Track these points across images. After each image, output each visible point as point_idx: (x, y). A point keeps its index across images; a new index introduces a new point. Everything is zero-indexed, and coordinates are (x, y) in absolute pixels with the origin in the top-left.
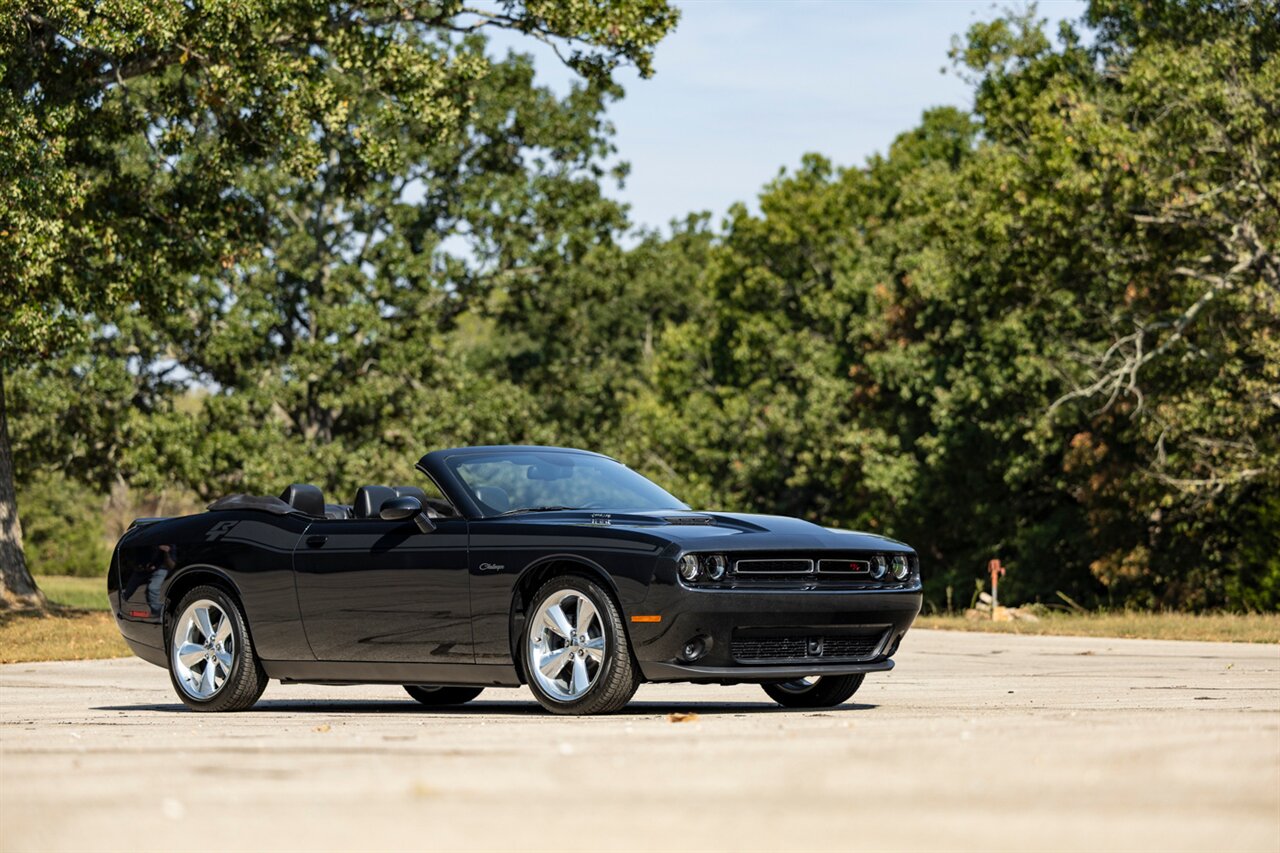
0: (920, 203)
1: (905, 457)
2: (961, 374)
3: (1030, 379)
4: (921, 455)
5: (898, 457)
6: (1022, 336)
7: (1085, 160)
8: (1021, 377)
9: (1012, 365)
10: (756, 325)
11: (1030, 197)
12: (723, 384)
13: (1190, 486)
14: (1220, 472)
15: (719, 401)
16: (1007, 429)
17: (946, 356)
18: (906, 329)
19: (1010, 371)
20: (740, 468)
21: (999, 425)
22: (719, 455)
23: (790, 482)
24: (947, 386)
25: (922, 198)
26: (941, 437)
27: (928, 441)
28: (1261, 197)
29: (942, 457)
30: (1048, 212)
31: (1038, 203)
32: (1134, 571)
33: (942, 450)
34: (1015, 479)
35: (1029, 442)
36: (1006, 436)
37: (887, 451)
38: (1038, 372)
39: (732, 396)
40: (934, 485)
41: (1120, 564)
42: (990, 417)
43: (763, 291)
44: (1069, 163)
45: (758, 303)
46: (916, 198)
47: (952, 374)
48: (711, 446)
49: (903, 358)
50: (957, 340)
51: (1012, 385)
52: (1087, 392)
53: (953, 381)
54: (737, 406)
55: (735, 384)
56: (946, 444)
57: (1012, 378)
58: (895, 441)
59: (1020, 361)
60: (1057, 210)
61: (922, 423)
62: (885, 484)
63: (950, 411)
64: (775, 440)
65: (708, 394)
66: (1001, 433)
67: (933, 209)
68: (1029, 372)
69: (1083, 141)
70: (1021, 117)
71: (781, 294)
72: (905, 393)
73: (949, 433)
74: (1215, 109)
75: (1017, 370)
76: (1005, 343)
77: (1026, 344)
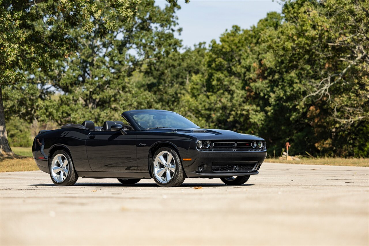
0: (266, 39)
1: (261, 113)
2: (278, 89)
3: (298, 90)
4: (266, 112)
6: (295, 78)
7: (314, 27)
8: (295, 90)
9: (293, 86)
10: (219, 75)
11: (298, 38)
12: (209, 92)
13: (344, 121)
14: (352, 117)
15: (208, 97)
16: (291, 105)
17: (274, 84)
18: (262, 76)
19: (292, 88)
20: (214, 116)
21: (289, 104)
22: (208, 112)
23: (228, 120)
24: (274, 92)
25: (267, 38)
26: (272, 107)
27: (268, 108)
28: (365, 38)
29: (272, 113)
30: (303, 42)
31: (300, 39)
32: (327, 146)
33: (272, 111)
34: (293, 119)
35: (297, 109)
36: (291, 107)
37: (256, 111)
38: (300, 88)
39: (212, 95)
40: (270, 121)
41: (324, 144)
42: (286, 101)
43: (221, 65)
44: (309, 28)
45: (219, 68)
46: (265, 38)
47: (275, 89)
48: (206, 110)
49: (261, 84)
50: (277, 79)
51: (292, 92)
52: (314, 94)
54: (213, 98)
55: (213, 92)
56: (273, 109)
57: (292, 90)
58: (259, 108)
59: (295, 85)
60: (306, 42)
61: (267, 103)
62: (256, 121)
63: (275, 99)
64: (224, 108)
65: (205, 95)
66: (289, 106)
67: (270, 41)
68: (297, 88)
69: (313, 21)
70: (295, 14)
71: (226, 66)
72: (262, 94)
73: (274, 106)
74: (352, 12)
75: (294, 88)
76: (291, 80)
77: (297, 80)
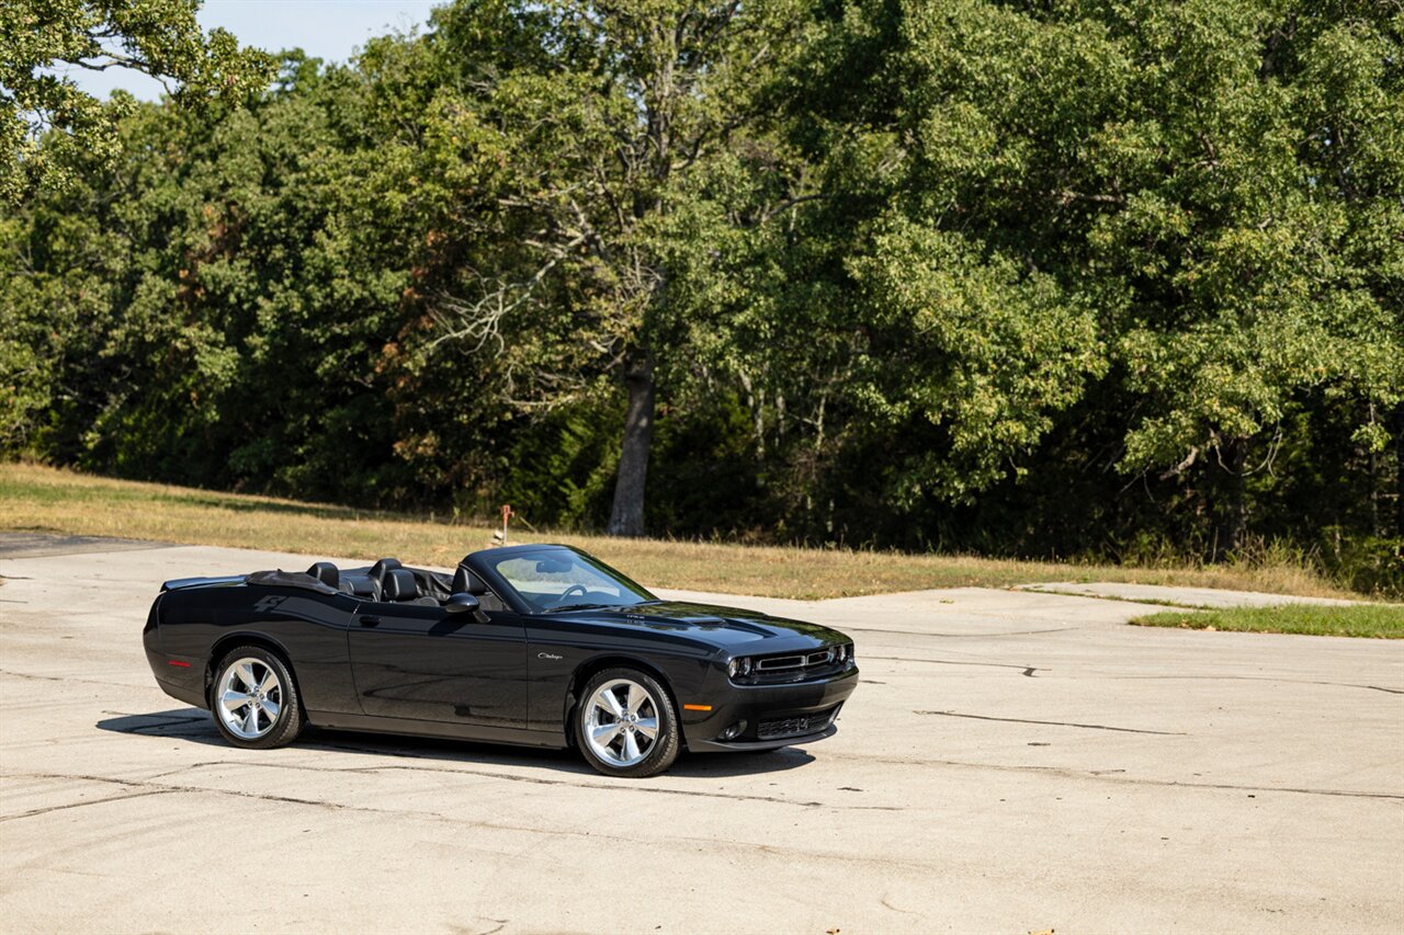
0: (322, 175)
1: (229, 349)
2: (280, 287)
3: (344, 297)
4: (245, 351)
5: (223, 349)
6: (339, 264)
7: (465, 156)
8: (336, 295)
9: (330, 285)
10: (69, 223)
11: (422, 181)
12: (41, 269)
13: (527, 407)
14: (550, 396)
15: (37, 283)
16: (323, 336)
17: (266, 271)
18: (228, 245)
19: (328, 290)
20: (57, 339)
21: (317, 332)
22: (37, 328)
23: (101, 353)
24: (270, 296)
25: (324, 170)
26: (266, 338)
27: (254, 340)
28: (601, 191)
29: (266, 353)
30: (435, 194)
31: (428, 186)
32: (430, 451)
33: (267, 348)
34: (326, 373)
35: (407, 369)
36: (322, 340)
37: (214, 344)
38: (351, 293)
39: (50, 279)
40: (254, 373)
41: (417, 445)
42: (308, 324)
43: (77, 198)
44: (454, 158)
45: (71, 205)
46: (319, 171)
47: (273, 286)
48: (30, 319)
49: (231, 273)
50: (279, 260)
51: (329, 301)
52: (461, 335)
53: (274, 293)
54: (56, 288)
55: (52, 271)
56: (271, 344)
57: (329, 296)
58: (222, 337)
59: (336, 282)
60: (442, 193)
61: (246, 322)
62: (216, 371)
63: (274, 317)
64: (86, 318)
65: (28, 278)
66: (318, 338)
67: (333, 181)
68: (343, 291)
69: (464, 140)
70: (408, 115)
71: (91, 200)
72: (232, 299)
73: (274, 334)
74: (575, 125)
75: (333, 290)
76: (325, 269)
77: (341, 270)
